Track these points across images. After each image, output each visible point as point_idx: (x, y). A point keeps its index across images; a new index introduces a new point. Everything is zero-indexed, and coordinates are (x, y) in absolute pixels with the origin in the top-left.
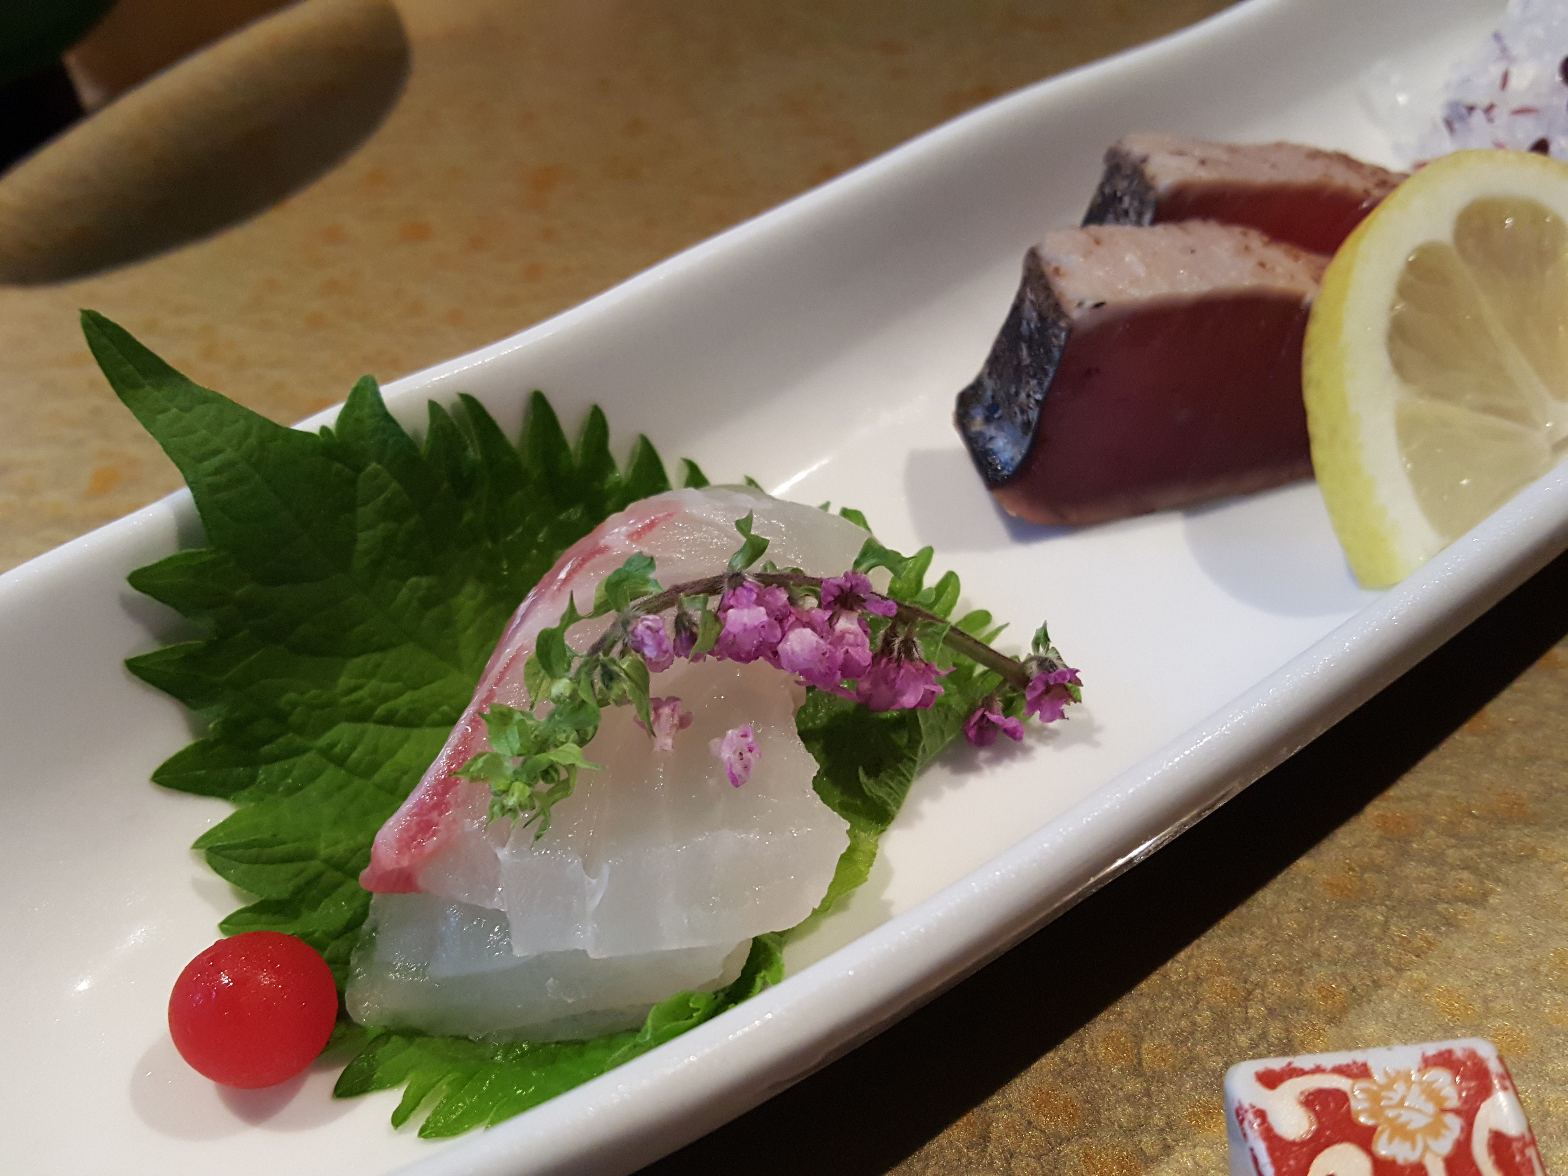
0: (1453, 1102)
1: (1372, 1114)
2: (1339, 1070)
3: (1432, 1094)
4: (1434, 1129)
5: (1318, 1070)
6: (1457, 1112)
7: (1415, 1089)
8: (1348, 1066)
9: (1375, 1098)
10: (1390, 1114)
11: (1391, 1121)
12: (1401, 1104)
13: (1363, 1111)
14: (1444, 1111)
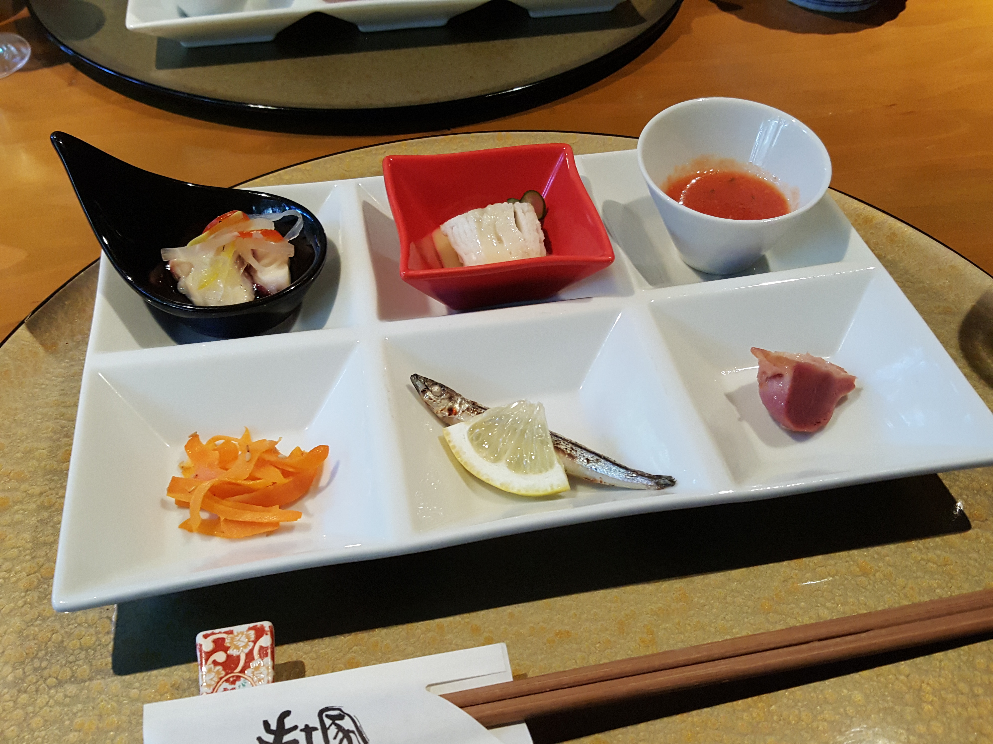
0: (253, 639)
1: (230, 643)
2: (225, 633)
3: (248, 637)
4: (245, 646)
5: (220, 633)
6: (252, 641)
7: (244, 636)
8: (228, 631)
9: (232, 639)
10: (235, 643)
11: (235, 645)
12: (239, 640)
13: (228, 643)
14: (249, 641)
